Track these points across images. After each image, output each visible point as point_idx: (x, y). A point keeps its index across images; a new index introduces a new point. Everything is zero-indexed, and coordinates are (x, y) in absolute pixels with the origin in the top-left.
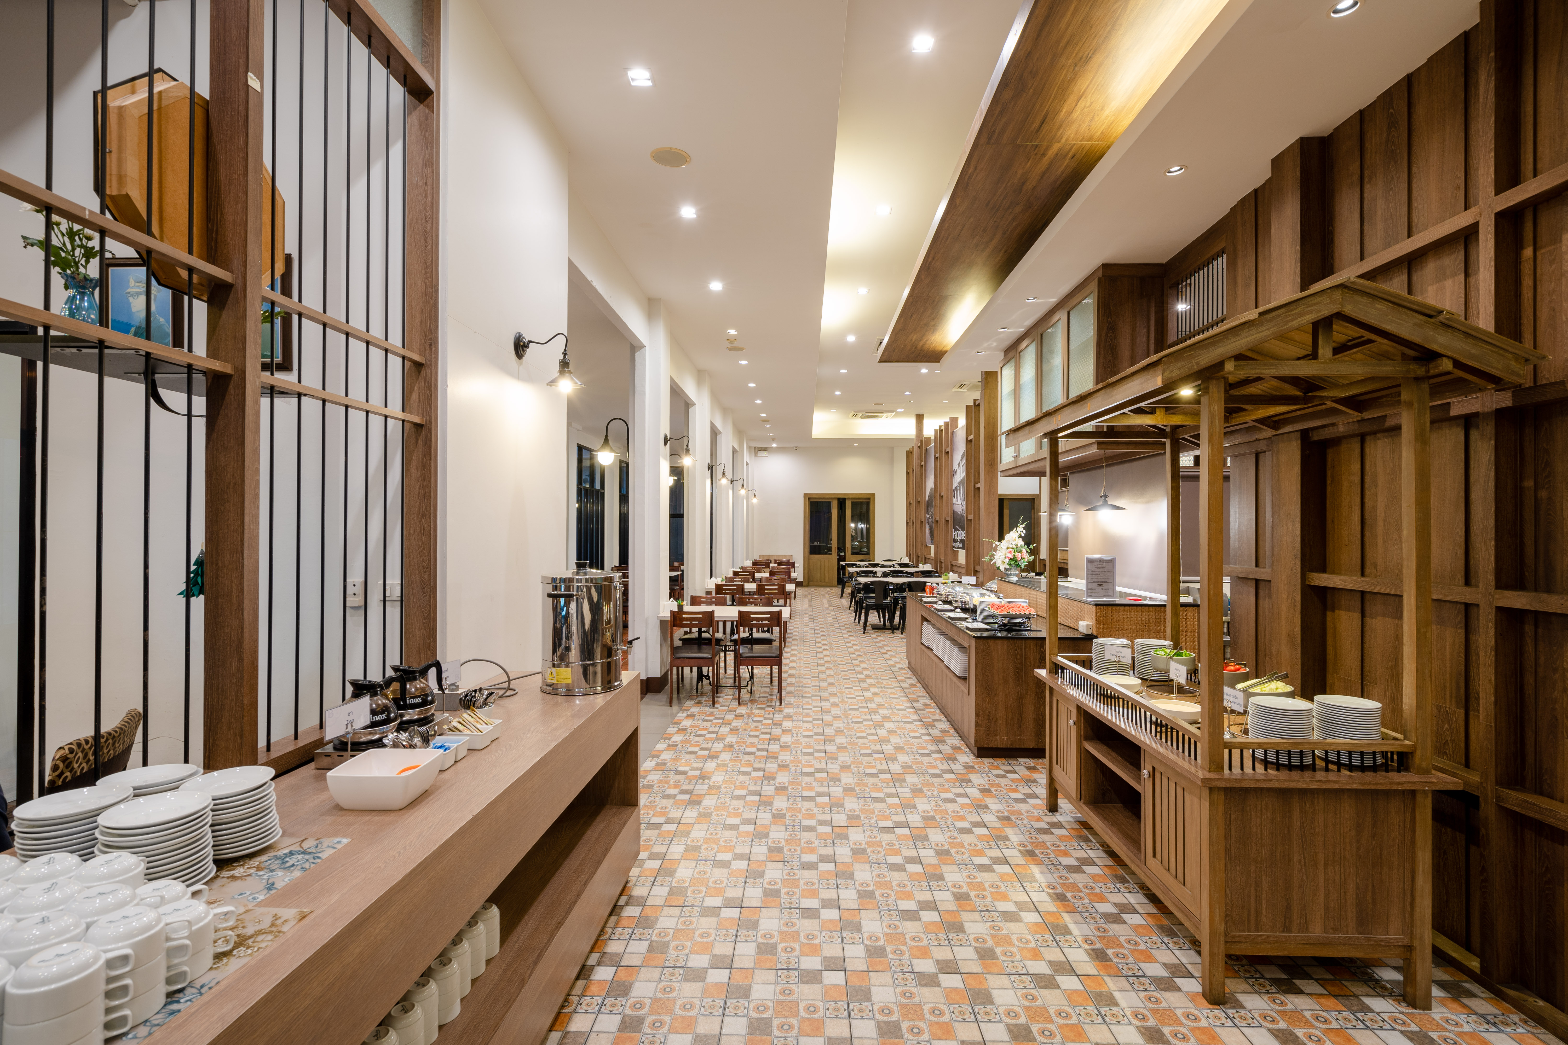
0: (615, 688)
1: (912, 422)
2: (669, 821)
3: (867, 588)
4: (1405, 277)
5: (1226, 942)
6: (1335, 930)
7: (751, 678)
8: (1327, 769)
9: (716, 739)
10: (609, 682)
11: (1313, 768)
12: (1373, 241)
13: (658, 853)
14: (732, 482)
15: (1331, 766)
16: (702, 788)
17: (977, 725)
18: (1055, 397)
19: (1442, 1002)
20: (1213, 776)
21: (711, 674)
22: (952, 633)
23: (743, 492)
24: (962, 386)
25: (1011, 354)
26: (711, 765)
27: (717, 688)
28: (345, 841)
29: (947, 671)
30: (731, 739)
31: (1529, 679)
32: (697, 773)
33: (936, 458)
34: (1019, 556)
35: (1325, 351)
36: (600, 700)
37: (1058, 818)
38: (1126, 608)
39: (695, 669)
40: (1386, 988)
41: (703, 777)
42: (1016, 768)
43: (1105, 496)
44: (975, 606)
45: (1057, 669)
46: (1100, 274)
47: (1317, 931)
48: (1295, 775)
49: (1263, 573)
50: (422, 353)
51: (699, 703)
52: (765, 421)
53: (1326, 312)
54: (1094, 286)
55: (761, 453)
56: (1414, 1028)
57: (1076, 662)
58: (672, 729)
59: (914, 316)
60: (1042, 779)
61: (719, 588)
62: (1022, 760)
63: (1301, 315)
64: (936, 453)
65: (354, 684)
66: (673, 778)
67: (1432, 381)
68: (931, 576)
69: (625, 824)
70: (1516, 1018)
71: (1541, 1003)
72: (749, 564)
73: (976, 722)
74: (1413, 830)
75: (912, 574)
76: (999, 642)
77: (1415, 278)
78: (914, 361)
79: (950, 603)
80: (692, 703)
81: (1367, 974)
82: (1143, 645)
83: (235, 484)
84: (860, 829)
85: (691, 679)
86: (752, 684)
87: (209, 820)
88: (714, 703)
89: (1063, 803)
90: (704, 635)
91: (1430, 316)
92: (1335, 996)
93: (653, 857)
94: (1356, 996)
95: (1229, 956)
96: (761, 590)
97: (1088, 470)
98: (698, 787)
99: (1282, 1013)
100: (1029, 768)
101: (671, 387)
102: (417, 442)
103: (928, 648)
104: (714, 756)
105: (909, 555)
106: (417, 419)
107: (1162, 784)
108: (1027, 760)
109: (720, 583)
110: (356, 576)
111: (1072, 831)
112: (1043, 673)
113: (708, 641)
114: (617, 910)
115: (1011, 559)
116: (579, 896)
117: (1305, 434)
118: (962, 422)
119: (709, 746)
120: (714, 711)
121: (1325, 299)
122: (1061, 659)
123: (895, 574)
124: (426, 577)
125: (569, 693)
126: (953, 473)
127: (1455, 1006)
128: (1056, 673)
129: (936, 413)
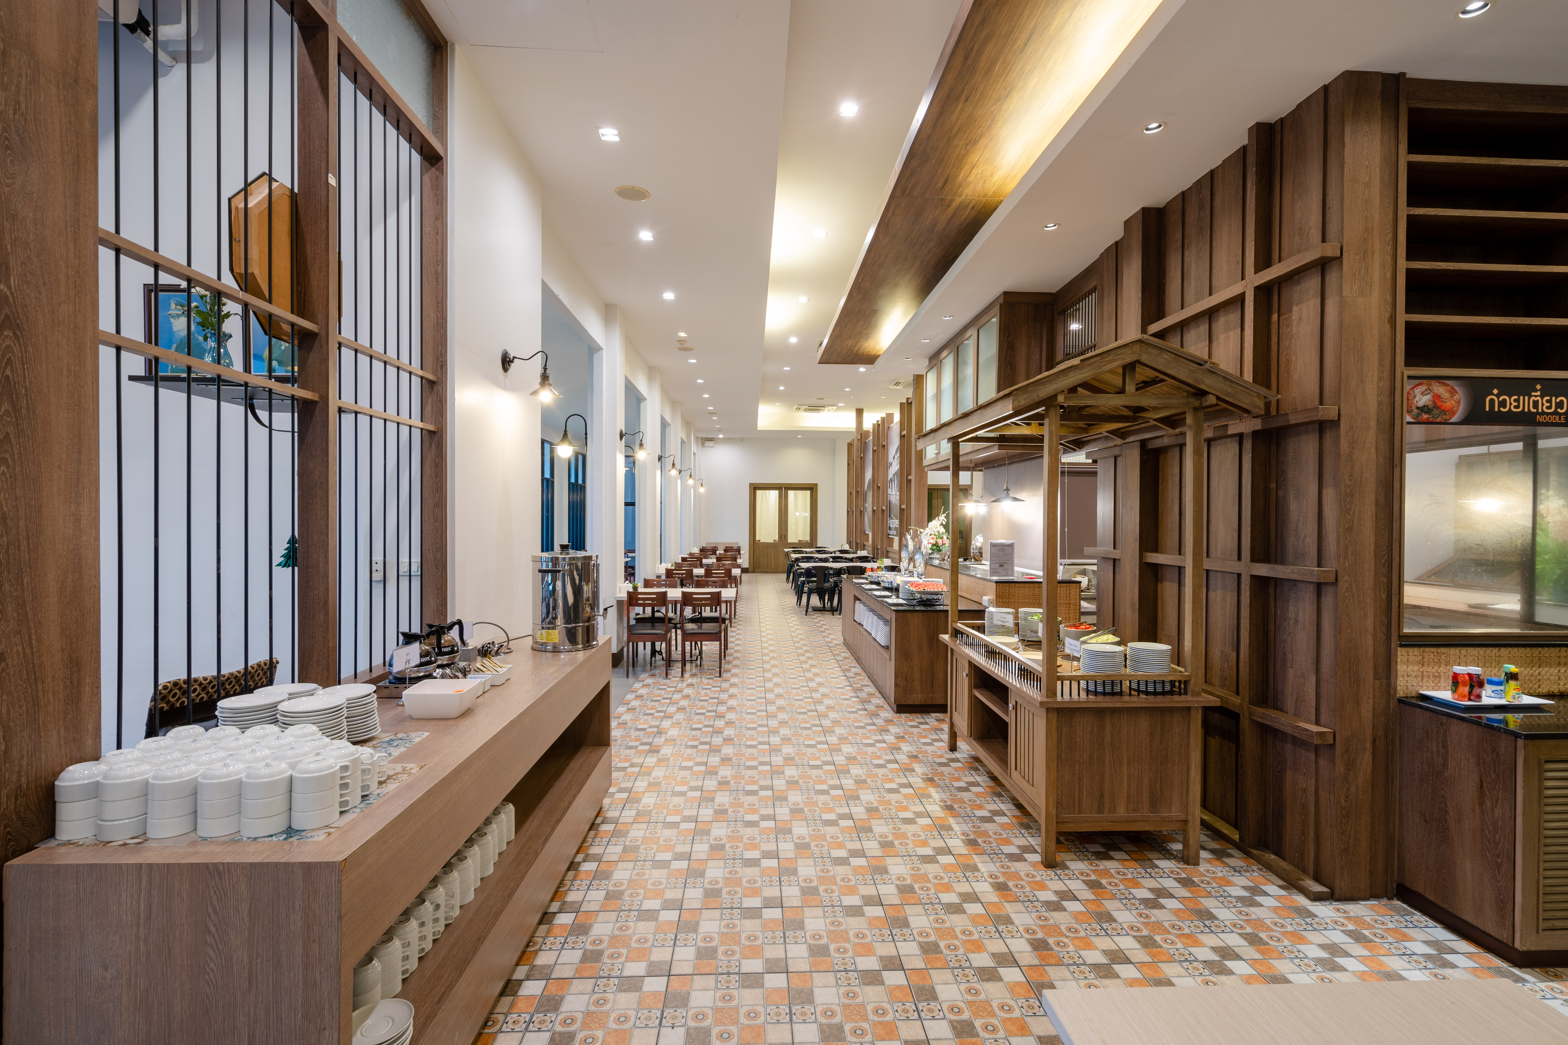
0: (592, 647)
1: (853, 415)
2: (632, 765)
3: (808, 573)
4: (1207, 326)
5: (1057, 823)
6: (1134, 811)
7: (701, 653)
8: (1130, 695)
9: (670, 703)
10: (588, 641)
11: (1121, 694)
12: (1189, 296)
13: (625, 788)
14: (680, 472)
15: (1133, 692)
16: (659, 741)
17: (896, 685)
18: (968, 404)
19: (1209, 861)
20: (1049, 700)
21: (663, 651)
22: (877, 607)
23: (691, 482)
24: (897, 384)
25: (934, 362)
26: (666, 724)
27: (669, 662)
28: (426, 734)
29: (873, 642)
30: (684, 703)
31: (1272, 627)
32: (655, 730)
33: (874, 451)
34: (940, 541)
35: (1130, 388)
36: (581, 656)
37: (957, 755)
38: (1021, 585)
39: (648, 644)
40: (1173, 854)
41: (660, 733)
42: (928, 720)
43: (1007, 490)
44: (898, 585)
45: (957, 633)
46: (1001, 300)
47: (1122, 811)
48: (1108, 698)
49: (1116, 554)
50: (434, 373)
51: (653, 675)
52: (713, 413)
53: (1128, 360)
54: (996, 310)
55: (708, 444)
56: (1184, 875)
57: (973, 628)
58: (630, 697)
59: (849, 326)
60: (946, 727)
61: (669, 573)
62: (933, 715)
63: (1111, 362)
64: (874, 446)
65: (404, 634)
66: (633, 734)
67: (1206, 410)
68: (869, 561)
69: (601, 758)
70: (1255, 868)
71: (1273, 857)
72: (696, 550)
73: (896, 683)
74: (1189, 737)
75: (851, 560)
76: (915, 614)
77: (1213, 327)
78: (851, 363)
79: (878, 584)
80: (647, 675)
81: (1162, 846)
82: (1025, 613)
83: (321, 483)
84: (794, 767)
85: (645, 655)
86: (701, 658)
87: (345, 712)
88: (667, 675)
89: (961, 744)
90: (657, 615)
91: (1201, 365)
92: (1135, 860)
93: (620, 791)
94: (1150, 860)
95: (1060, 833)
96: (709, 572)
97: (998, 466)
98: (656, 740)
99: (1094, 871)
100: (938, 720)
101: (626, 386)
102: (431, 446)
103: (860, 624)
104: (669, 717)
105: (849, 542)
106: (431, 428)
107: (1021, 713)
108: (938, 715)
109: (669, 567)
110: (378, 557)
111: (966, 765)
112: (946, 637)
113: (661, 620)
114: (595, 826)
115: (933, 545)
116: (570, 804)
117: (1143, 443)
118: (897, 418)
119: (664, 709)
120: (667, 681)
121: (1128, 351)
122: (960, 625)
123: (836, 559)
124: (439, 556)
125: (556, 650)
126: (888, 466)
127: (1218, 863)
128: (956, 637)
129: (875, 406)
